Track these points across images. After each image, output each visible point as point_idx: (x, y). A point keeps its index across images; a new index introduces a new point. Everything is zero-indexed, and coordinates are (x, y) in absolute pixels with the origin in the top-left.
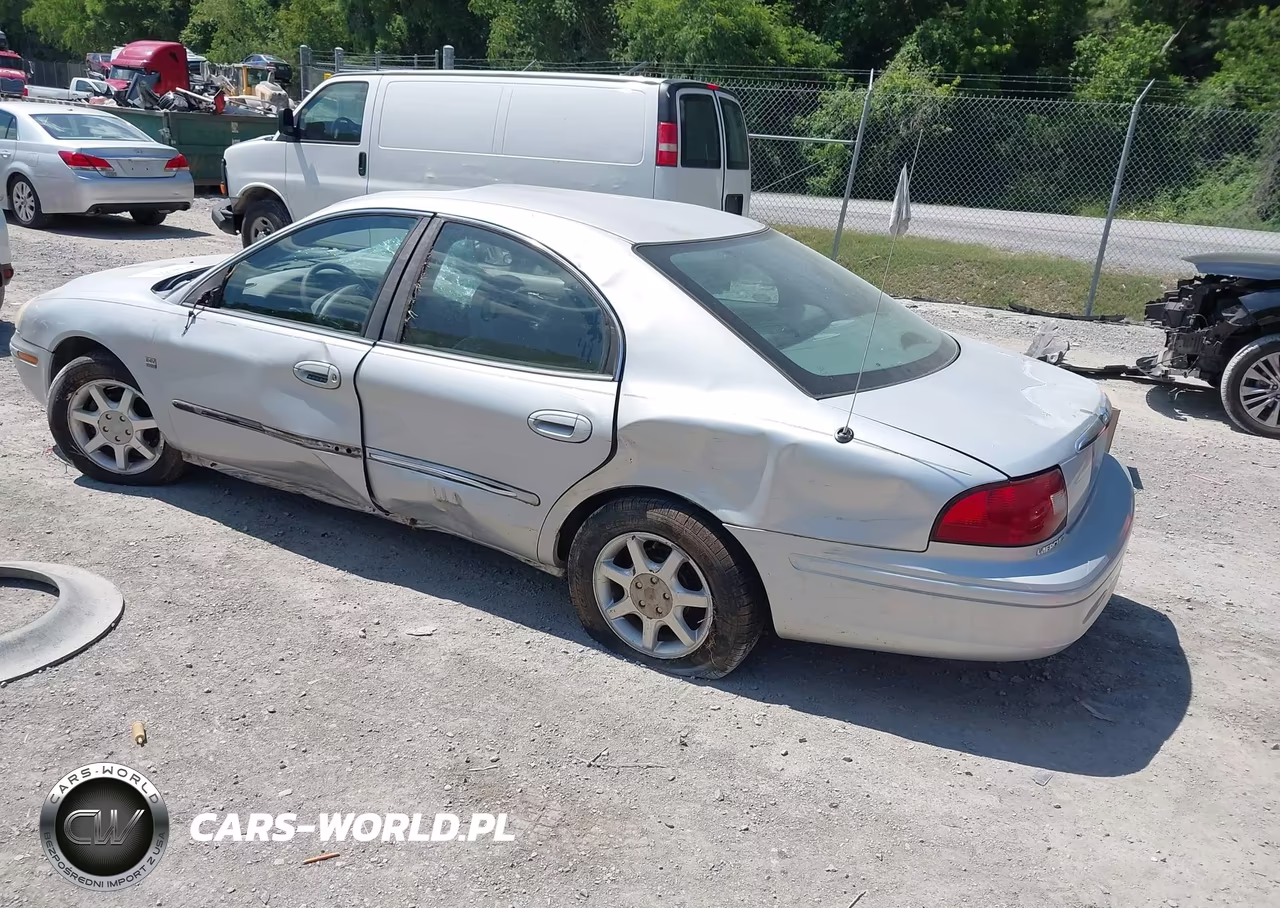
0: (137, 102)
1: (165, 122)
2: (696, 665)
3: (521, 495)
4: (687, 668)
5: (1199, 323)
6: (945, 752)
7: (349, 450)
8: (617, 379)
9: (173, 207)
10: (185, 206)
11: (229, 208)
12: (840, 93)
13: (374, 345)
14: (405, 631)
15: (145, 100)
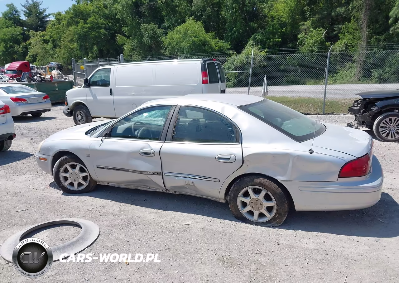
0: (25, 80)
1: (35, 85)
2: (271, 223)
3: (213, 180)
4: (269, 224)
5: (364, 112)
6: (348, 237)
7: (158, 174)
8: (241, 143)
9: (45, 111)
10: (49, 110)
11: (68, 109)
12: (232, 57)
13: (164, 143)
14: (184, 224)
15: (28, 80)
